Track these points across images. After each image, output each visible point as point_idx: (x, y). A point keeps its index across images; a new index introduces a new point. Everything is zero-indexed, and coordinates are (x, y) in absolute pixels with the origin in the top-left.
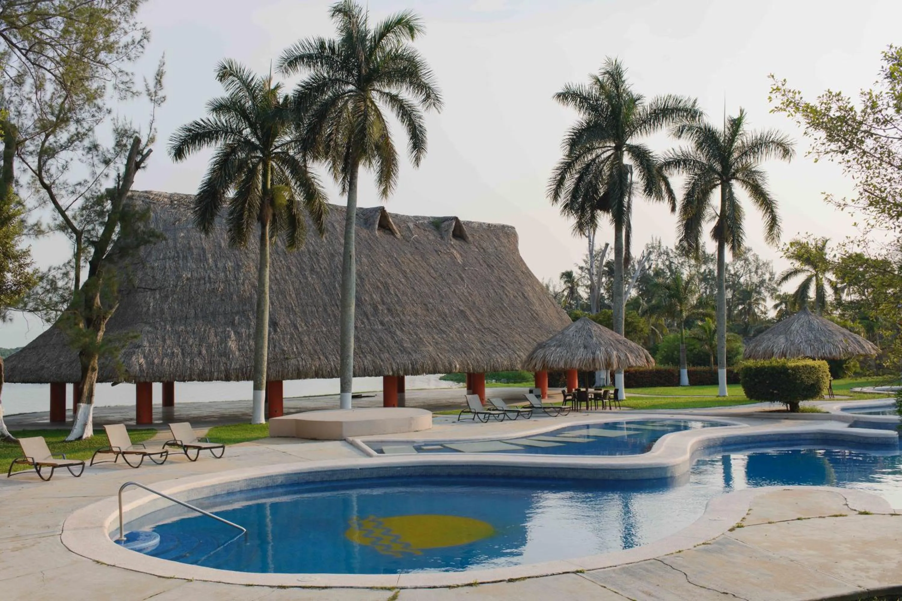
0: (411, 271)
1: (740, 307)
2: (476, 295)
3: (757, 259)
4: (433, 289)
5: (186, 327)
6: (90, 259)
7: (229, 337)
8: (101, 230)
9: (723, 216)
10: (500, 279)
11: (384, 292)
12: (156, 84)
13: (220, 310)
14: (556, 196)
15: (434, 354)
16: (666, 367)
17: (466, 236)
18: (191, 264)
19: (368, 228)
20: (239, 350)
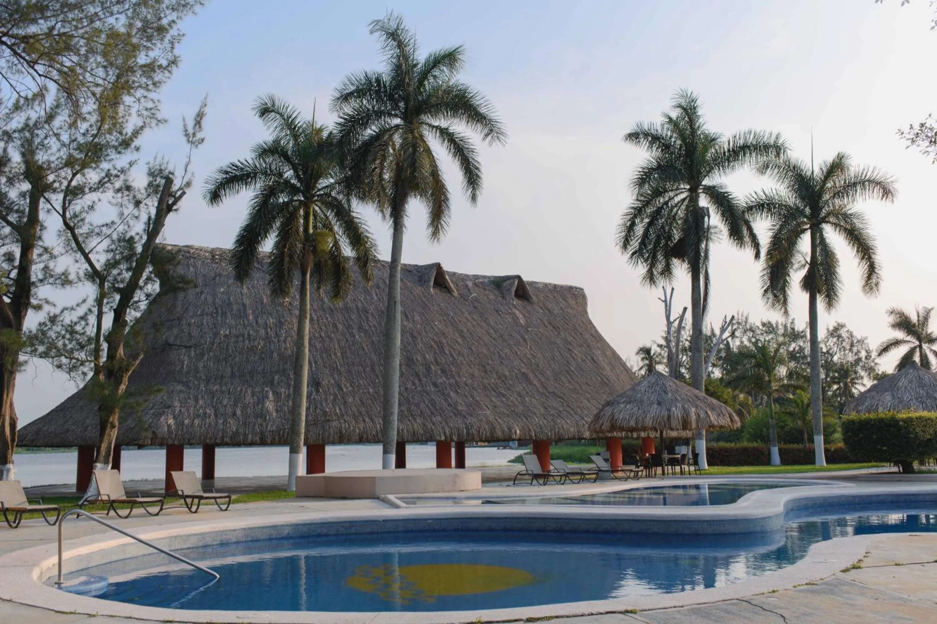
0: (468, 330)
1: (835, 387)
2: (539, 358)
3: (852, 336)
4: (492, 350)
5: (221, 386)
6: (115, 307)
7: (267, 397)
8: (127, 275)
9: (813, 263)
10: (567, 342)
11: (438, 352)
12: (195, 125)
13: (259, 369)
14: (625, 245)
15: (491, 418)
16: (755, 444)
17: (530, 296)
18: (230, 320)
19: (422, 285)
20: (277, 411)
